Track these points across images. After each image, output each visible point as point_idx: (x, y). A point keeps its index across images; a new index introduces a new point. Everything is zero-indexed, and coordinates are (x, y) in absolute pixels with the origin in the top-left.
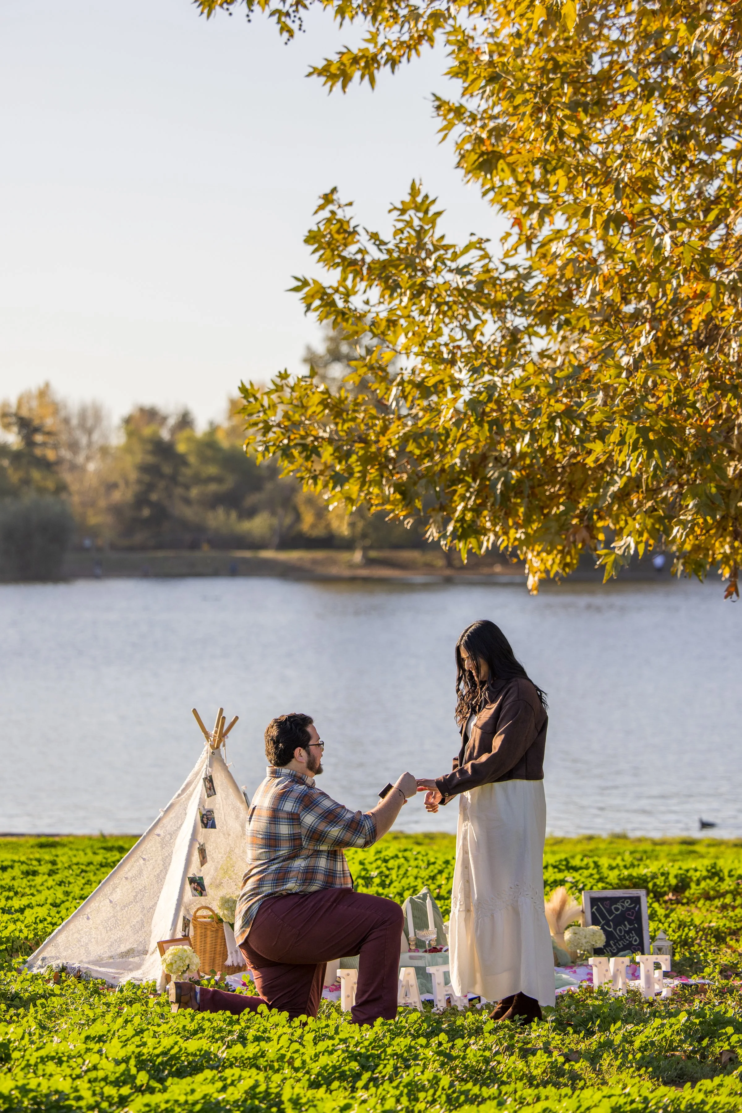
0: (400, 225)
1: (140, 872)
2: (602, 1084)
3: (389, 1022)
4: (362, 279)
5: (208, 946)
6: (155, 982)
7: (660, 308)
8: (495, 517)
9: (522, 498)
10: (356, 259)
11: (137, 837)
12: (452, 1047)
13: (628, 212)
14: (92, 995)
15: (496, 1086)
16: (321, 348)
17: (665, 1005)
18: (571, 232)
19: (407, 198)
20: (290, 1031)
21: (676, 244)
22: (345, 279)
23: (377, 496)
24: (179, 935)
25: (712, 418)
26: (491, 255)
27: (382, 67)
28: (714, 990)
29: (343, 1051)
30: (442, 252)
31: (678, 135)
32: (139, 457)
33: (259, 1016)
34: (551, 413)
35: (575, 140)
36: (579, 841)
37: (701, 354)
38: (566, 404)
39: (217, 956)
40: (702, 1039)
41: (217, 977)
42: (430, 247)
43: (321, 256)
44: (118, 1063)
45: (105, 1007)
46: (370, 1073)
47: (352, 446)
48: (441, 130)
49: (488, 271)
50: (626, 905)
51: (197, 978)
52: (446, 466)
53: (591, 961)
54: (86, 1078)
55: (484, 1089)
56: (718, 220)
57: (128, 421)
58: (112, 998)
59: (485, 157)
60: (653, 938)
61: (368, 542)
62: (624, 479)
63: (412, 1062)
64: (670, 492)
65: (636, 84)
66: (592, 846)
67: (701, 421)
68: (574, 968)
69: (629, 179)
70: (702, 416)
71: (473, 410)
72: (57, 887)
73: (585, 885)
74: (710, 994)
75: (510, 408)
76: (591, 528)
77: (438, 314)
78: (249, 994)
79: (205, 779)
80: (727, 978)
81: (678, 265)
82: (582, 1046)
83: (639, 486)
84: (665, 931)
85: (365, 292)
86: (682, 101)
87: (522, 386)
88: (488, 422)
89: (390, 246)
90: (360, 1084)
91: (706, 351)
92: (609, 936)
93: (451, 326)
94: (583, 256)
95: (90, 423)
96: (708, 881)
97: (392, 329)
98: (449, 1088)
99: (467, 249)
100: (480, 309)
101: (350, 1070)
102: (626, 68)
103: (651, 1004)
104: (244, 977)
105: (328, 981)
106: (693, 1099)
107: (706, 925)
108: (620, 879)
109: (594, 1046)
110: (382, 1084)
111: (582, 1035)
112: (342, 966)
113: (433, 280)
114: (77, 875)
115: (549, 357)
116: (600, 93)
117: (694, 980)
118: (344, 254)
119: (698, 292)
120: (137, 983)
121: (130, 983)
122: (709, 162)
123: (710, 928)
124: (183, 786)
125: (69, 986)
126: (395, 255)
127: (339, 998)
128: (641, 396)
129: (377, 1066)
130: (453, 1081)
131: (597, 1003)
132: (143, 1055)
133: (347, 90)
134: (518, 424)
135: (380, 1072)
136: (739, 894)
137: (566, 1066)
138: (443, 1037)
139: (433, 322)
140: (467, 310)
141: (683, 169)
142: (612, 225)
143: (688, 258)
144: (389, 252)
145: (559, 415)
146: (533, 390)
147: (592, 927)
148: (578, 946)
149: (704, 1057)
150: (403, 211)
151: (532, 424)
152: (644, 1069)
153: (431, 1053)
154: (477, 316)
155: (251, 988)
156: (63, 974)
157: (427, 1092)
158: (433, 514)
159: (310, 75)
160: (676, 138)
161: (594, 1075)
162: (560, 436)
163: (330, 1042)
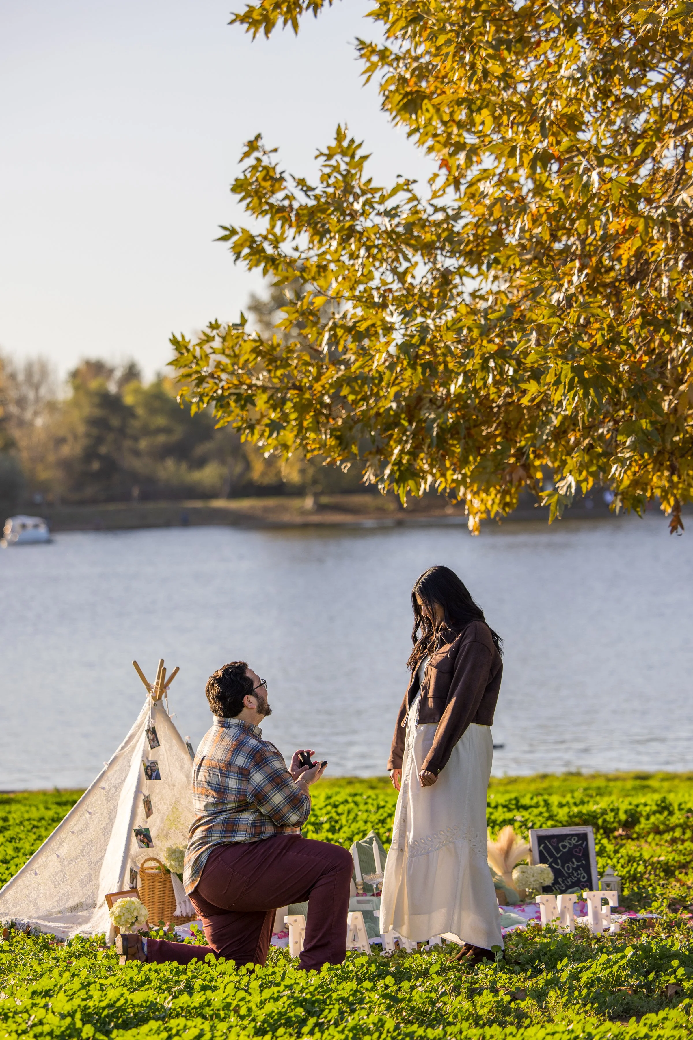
0: (327, 170)
1: (87, 826)
2: (548, 1022)
3: (336, 967)
4: (290, 226)
5: (156, 897)
6: (104, 935)
7: (590, 244)
8: (432, 460)
9: (459, 440)
10: (283, 206)
11: (82, 791)
12: (399, 989)
13: (554, 150)
14: (41, 950)
15: (441, 1026)
16: (265, 295)
17: (612, 941)
18: (498, 171)
19: (333, 144)
20: (237, 978)
21: (604, 181)
22: (273, 227)
23: (314, 440)
24: (127, 887)
25: (646, 353)
26: (419, 198)
27: (304, 12)
28: (662, 924)
29: (289, 998)
30: (369, 196)
31: (602, 70)
32: (88, 410)
33: (206, 965)
34: (484, 354)
35: (499, 79)
36: (533, 780)
37: (633, 291)
38: (498, 344)
39: (166, 907)
40: (648, 973)
41: (166, 928)
42: (358, 190)
43: (248, 205)
44: (63, 1017)
45: (54, 961)
46: (315, 1018)
47: (286, 393)
48: (364, 72)
49: (417, 212)
50: (574, 842)
51: (145, 929)
52: (382, 410)
53: (538, 899)
54: (31, 1034)
55: (429, 1030)
56: (645, 155)
57: (75, 375)
58: (61, 952)
59: (410, 97)
60: (601, 874)
61: (319, 488)
62: (560, 418)
63: (357, 1006)
64: (606, 429)
65: (558, 20)
66: (546, 784)
67: (635, 357)
68: (523, 907)
69: (555, 116)
70: (635, 353)
71: (406, 352)
72: (8, 843)
73: (534, 824)
74: (658, 928)
75: (443, 350)
76: (527, 467)
77: (368, 257)
78: (197, 944)
79: (148, 731)
80: (675, 911)
81: (607, 201)
82: (529, 984)
83: (575, 424)
84: (614, 867)
85: (294, 238)
86: (605, 36)
87: (454, 327)
88: (421, 365)
89: (318, 192)
90: (305, 1030)
91: (638, 287)
92: (557, 873)
93: (381, 270)
94: (512, 195)
95: (36, 378)
96: (658, 815)
97: (322, 274)
98: (394, 1031)
99: (395, 191)
100: (409, 252)
101: (296, 1016)
102: (548, 4)
103: (599, 940)
104: (193, 927)
105: (277, 928)
106: (637, 1033)
107: (655, 859)
108: (570, 817)
109: (541, 983)
110: (327, 1028)
111: (529, 973)
112: (290, 913)
113: (362, 224)
114: (29, 831)
115: (482, 298)
116: (524, 30)
117: (642, 914)
118: (271, 201)
119: (627, 227)
120: (86, 936)
121: (78, 937)
122: (635, 96)
123: (659, 862)
124: (126, 739)
125: (19, 942)
126: (323, 200)
127: (287, 944)
128: (575, 334)
129: (323, 1010)
130: (399, 1023)
131: (545, 940)
132: (89, 1008)
133: (270, 36)
134: (451, 366)
135: (326, 1017)
136: (689, 827)
137: (512, 1005)
138: (389, 980)
139: (363, 265)
140: (396, 252)
141: (609, 104)
142: (539, 164)
143: (616, 194)
144: (317, 198)
145: (492, 356)
146: (465, 332)
147: (540, 865)
148: (527, 884)
149: (650, 991)
150: (329, 157)
151: (465, 366)
152: (590, 1005)
153: (377, 997)
154: (407, 259)
155: (199, 937)
156: (13, 930)
157: (372, 1035)
158: (370, 457)
159: (232, 22)
160: (601, 73)
161: (540, 1013)
162: (494, 376)
163: (275, 989)
